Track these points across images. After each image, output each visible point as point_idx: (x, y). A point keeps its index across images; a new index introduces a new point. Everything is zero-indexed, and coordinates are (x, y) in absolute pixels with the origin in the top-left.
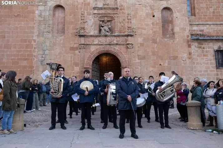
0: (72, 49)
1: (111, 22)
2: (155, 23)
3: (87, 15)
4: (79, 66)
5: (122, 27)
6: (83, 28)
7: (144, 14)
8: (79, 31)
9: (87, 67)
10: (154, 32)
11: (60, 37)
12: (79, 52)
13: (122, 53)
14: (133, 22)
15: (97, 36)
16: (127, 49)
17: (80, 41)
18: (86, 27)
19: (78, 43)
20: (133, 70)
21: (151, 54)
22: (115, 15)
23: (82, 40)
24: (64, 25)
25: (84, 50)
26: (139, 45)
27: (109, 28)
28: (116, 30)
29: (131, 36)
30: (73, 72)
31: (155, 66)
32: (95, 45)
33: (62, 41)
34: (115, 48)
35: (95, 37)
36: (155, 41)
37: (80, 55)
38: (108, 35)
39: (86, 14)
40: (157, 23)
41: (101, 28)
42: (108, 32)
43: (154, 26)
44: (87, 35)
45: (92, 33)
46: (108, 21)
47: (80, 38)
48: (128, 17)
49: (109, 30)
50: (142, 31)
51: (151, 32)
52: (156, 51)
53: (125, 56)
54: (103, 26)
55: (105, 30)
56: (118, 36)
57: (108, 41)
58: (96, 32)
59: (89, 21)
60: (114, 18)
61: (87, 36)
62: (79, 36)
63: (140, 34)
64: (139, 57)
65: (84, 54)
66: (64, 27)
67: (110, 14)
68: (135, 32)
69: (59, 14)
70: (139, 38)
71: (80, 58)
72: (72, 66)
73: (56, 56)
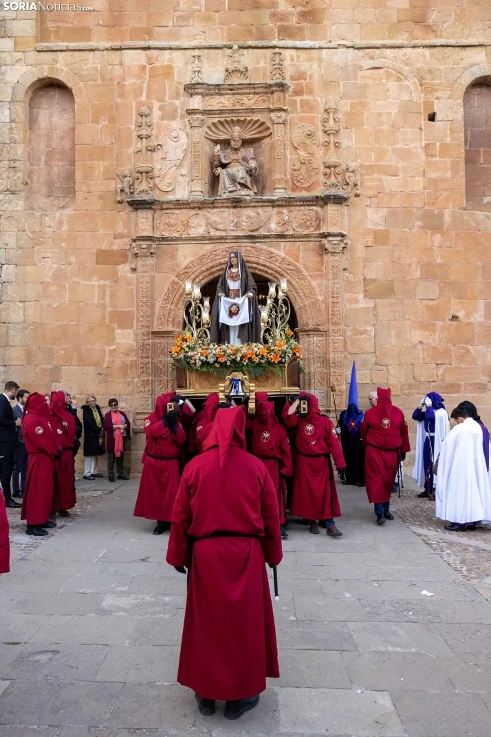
0: (107, 258)
1: (257, 145)
2: (438, 144)
3: (162, 118)
4: (131, 327)
5: (304, 168)
6: (148, 174)
7: (394, 111)
8: (131, 186)
9: (165, 329)
10: (434, 182)
11: (60, 211)
12: (134, 270)
13: (299, 271)
14: (344, 144)
15: (201, 206)
16: (321, 255)
17: (137, 225)
18: (157, 166)
19: (127, 237)
20: (345, 340)
21: (418, 274)
22: (273, 115)
23: (144, 223)
24: (72, 163)
25: (150, 261)
26: (370, 239)
27: (250, 172)
28: (277, 176)
29: (339, 200)
30: (111, 351)
31: (435, 325)
32: (194, 239)
33: (65, 228)
34: (273, 250)
35: (194, 208)
36: (433, 223)
37: (135, 282)
38: (245, 201)
39: (156, 113)
40: (445, 148)
41: (219, 171)
42: (244, 186)
43: (430, 159)
44: (162, 200)
45: (181, 194)
46: (246, 143)
47: (133, 215)
48: (326, 121)
49: (248, 179)
50: (381, 180)
51: (419, 184)
52: (439, 260)
53: (314, 283)
54: (224, 161)
55: (233, 180)
56: (288, 203)
57: (245, 224)
58: (198, 190)
59: (170, 142)
60: (271, 131)
61: (162, 203)
62: (131, 204)
63: (372, 193)
64: (371, 287)
65: (153, 278)
66: (73, 173)
67: (252, 111)
68: (356, 185)
69: (51, 116)
70: (369, 210)
71: (135, 293)
72: (108, 326)
73: (46, 285)
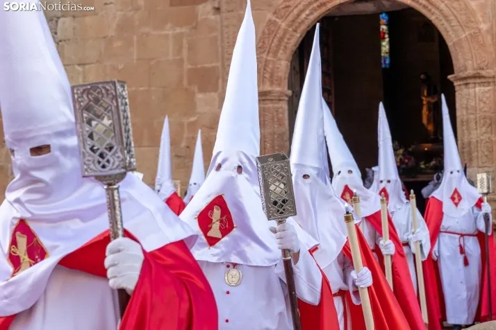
4: (215, 89)
12: (217, 10)
30: (190, 124)
37: (219, 27)
71: (219, 42)
72: (186, 89)
73: (109, 41)
